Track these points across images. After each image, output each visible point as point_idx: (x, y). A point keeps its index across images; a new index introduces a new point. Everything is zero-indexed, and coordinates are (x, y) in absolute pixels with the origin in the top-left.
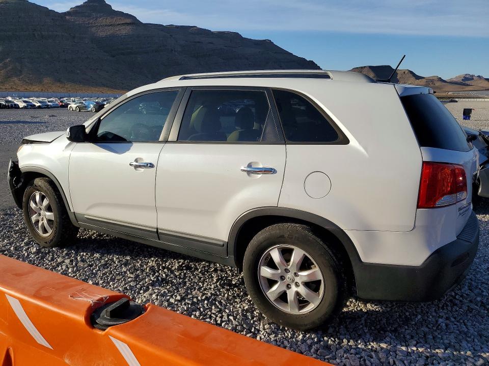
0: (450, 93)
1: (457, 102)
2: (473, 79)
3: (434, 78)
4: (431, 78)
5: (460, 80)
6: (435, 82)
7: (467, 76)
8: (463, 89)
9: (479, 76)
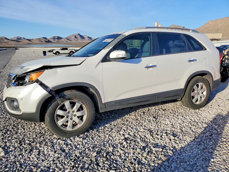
0: (13, 45)
1: (18, 49)
2: (21, 39)
3: (3, 38)
4: (2, 38)
5: (16, 39)
6: (4, 40)
7: (18, 38)
8: (18, 43)
9: (23, 38)
